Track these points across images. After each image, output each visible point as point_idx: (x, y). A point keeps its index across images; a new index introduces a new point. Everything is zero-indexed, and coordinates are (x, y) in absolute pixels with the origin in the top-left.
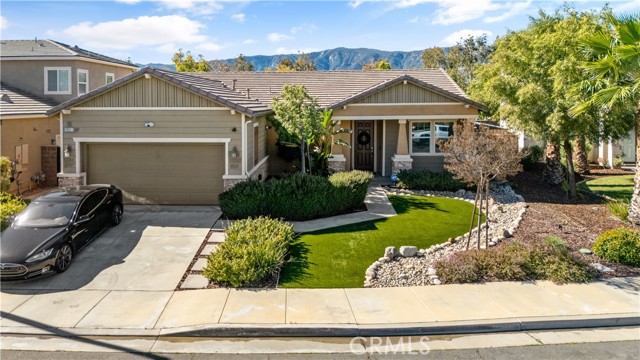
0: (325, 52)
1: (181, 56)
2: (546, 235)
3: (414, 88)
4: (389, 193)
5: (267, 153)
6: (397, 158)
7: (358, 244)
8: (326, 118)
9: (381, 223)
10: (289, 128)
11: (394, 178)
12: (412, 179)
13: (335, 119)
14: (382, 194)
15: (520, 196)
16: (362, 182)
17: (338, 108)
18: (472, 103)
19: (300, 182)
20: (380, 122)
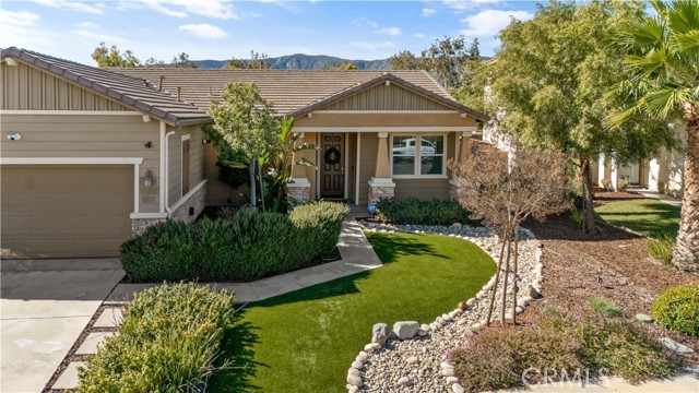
0: (282, 58)
1: (104, 51)
2: (581, 290)
3: (398, 91)
4: (368, 231)
5: (204, 176)
6: (376, 183)
7: (332, 318)
8: (285, 129)
9: (363, 281)
10: (233, 141)
11: (371, 208)
12: (395, 210)
13: (296, 130)
14: (356, 232)
15: (528, 231)
16: (334, 219)
17: (301, 116)
18: (470, 112)
19: (246, 224)
20: (353, 136)
